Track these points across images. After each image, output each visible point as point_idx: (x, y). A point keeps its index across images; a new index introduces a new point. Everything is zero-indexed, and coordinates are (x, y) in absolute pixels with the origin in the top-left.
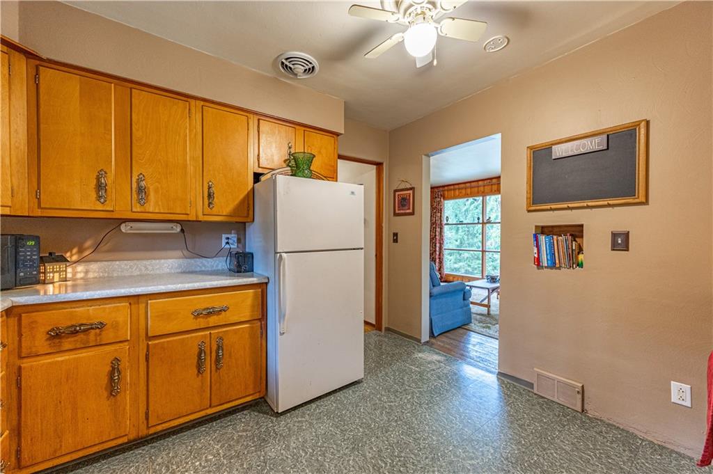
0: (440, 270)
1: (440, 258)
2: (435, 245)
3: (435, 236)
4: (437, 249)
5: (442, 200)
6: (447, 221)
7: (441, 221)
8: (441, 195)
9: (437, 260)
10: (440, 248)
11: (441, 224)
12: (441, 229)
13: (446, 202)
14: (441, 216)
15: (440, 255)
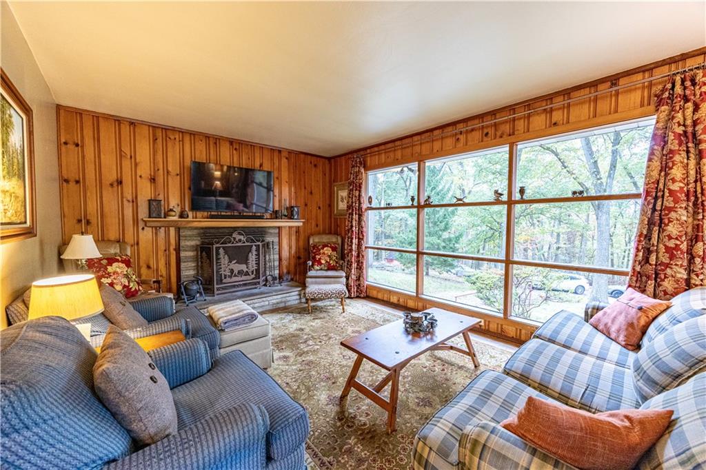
0: (358, 279)
1: (358, 262)
2: (351, 242)
3: (352, 226)
4: (354, 247)
5: (363, 170)
6: (370, 202)
7: (360, 203)
8: (361, 163)
9: (354, 265)
10: (359, 245)
11: (360, 208)
12: (360, 216)
13: (370, 173)
14: (360, 196)
15: (358, 256)
